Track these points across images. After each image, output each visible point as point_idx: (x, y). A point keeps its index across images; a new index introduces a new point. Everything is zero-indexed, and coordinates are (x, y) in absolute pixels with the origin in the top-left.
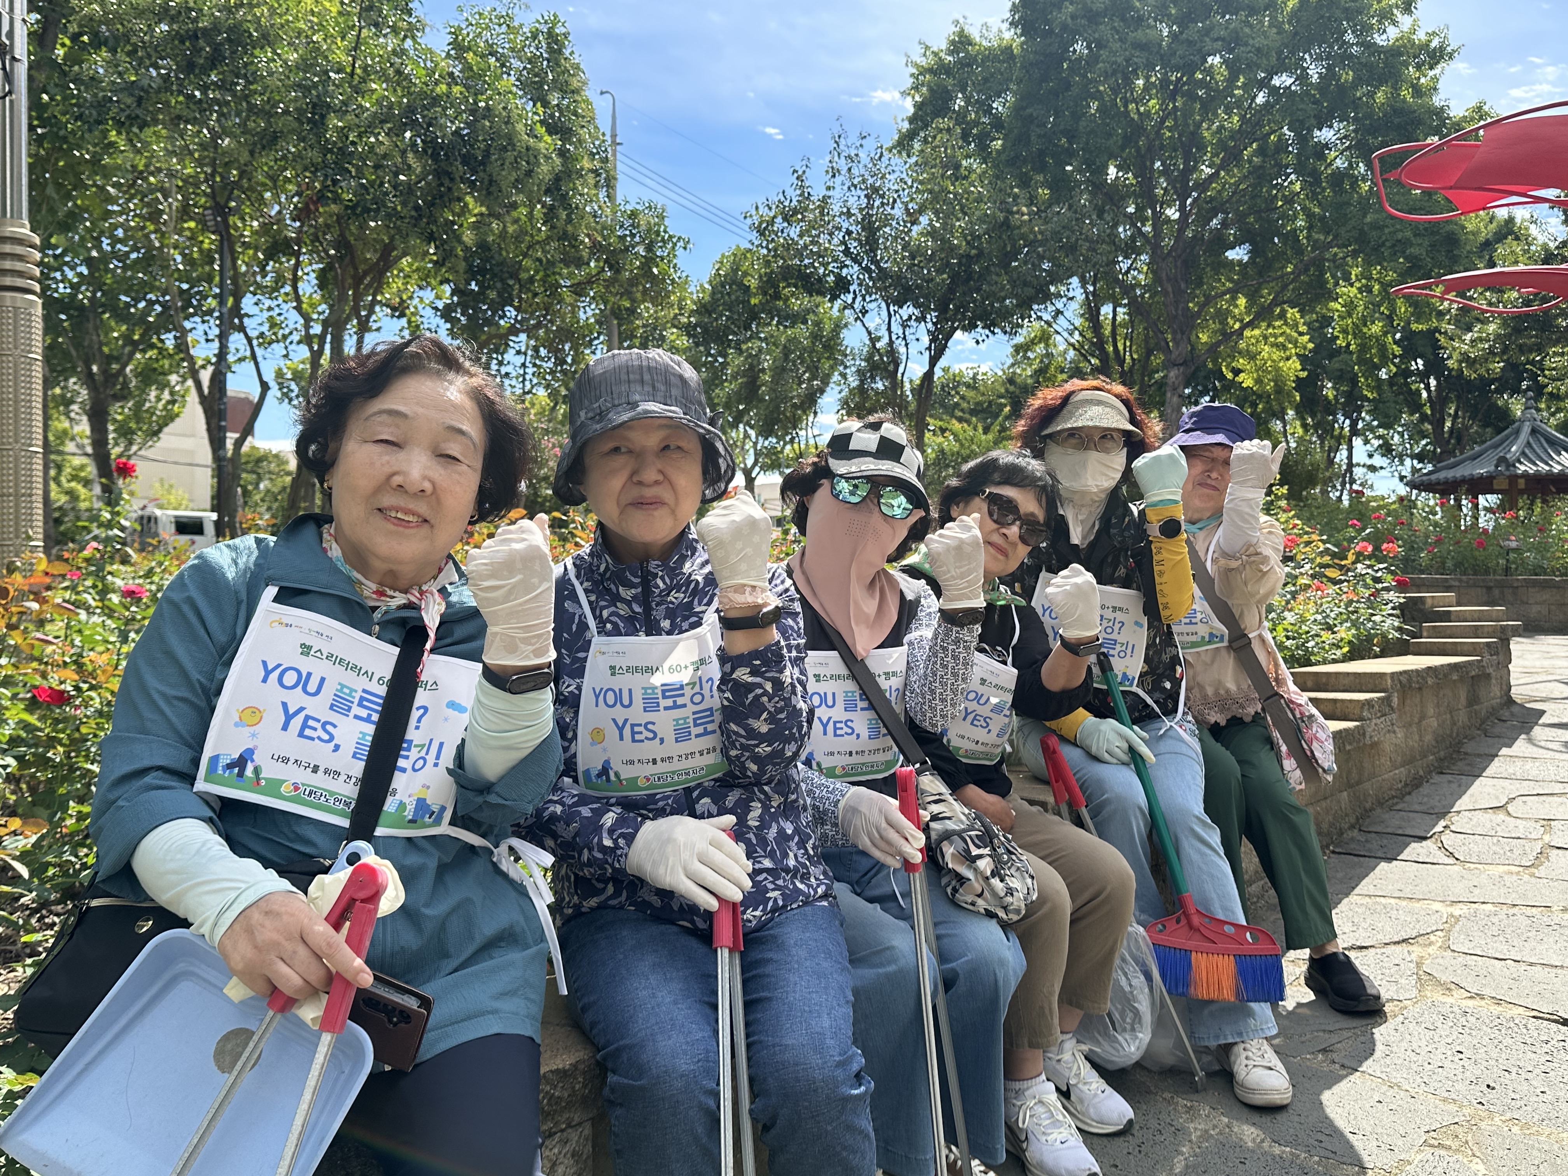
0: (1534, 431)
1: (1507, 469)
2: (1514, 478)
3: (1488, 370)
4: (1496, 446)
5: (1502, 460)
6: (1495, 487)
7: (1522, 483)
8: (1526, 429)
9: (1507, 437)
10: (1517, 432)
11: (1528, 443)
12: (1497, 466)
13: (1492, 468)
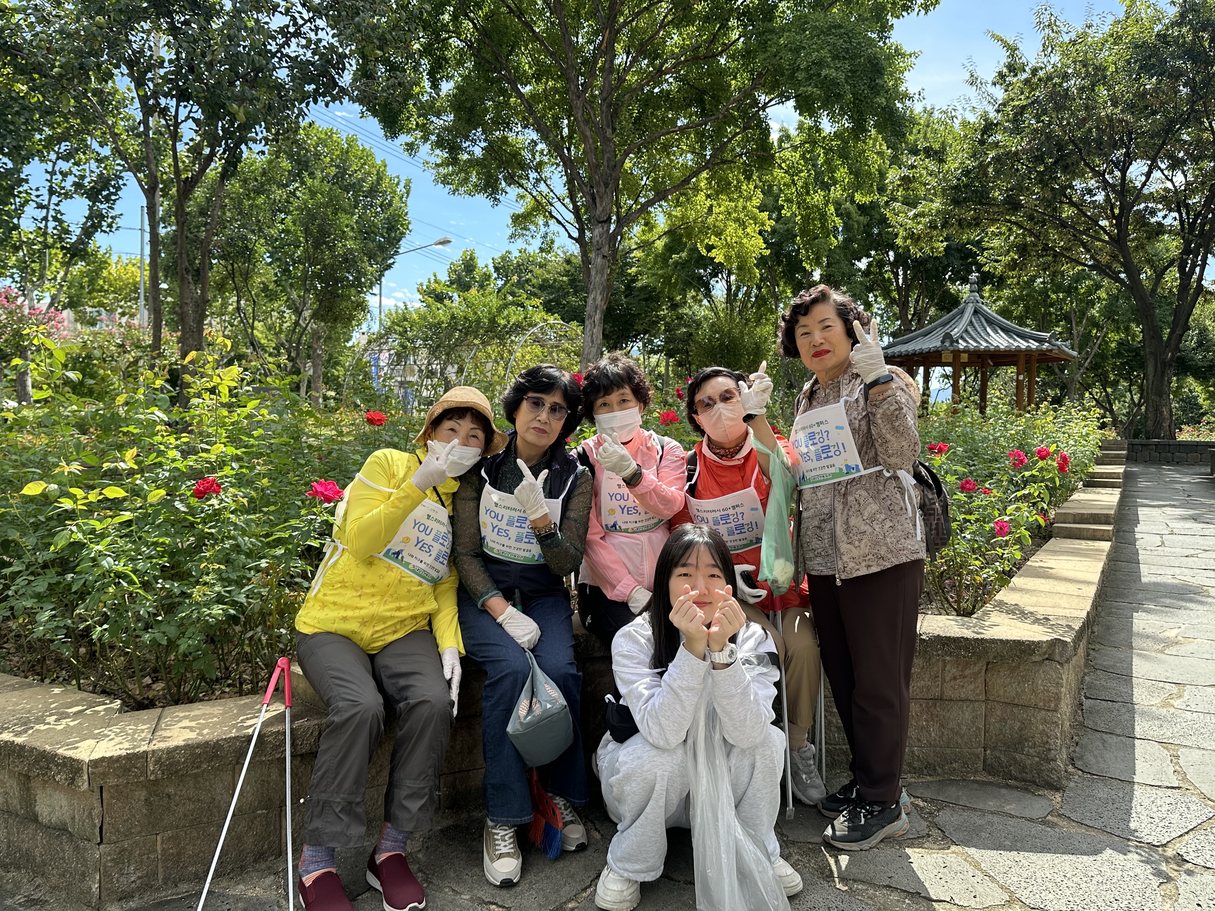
0: (976, 312)
1: (951, 345)
2: (957, 353)
3: (932, 248)
4: (944, 324)
5: (948, 336)
6: (943, 360)
7: (965, 358)
8: (970, 310)
9: (954, 317)
10: (962, 312)
11: (971, 322)
12: (943, 342)
13: (939, 344)
